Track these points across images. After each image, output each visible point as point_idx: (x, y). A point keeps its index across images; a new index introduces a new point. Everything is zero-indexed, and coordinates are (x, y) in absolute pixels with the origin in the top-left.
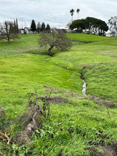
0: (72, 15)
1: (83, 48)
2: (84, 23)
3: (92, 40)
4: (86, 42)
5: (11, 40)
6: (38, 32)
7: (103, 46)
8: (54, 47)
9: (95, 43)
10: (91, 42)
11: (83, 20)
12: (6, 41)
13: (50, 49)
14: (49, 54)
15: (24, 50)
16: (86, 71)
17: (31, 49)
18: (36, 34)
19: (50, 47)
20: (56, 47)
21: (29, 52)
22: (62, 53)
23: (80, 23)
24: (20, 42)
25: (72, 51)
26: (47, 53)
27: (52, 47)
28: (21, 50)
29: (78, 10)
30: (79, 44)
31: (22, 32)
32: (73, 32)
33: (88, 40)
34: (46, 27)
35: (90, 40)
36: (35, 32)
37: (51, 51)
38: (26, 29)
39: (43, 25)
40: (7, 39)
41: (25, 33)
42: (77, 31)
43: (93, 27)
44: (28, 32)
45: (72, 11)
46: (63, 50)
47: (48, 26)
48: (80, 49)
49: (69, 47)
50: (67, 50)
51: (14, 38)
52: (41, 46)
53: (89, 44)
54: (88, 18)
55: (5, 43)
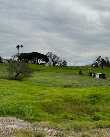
0: (18, 49)
3: (41, 69)
4: (38, 70)
9: (44, 71)
11: (29, 54)
14: (16, 79)
19: (17, 74)
27: (18, 74)
29: (22, 46)
37: (17, 76)
43: (38, 59)
53: (40, 71)
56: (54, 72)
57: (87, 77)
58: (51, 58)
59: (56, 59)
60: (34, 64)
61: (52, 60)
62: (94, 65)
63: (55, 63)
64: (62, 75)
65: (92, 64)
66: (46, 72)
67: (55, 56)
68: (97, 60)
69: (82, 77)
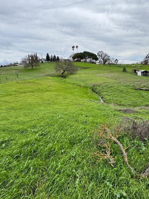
0: (73, 50)
1: (84, 72)
2: (82, 56)
3: (89, 67)
4: (85, 68)
5: (34, 67)
6: (51, 61)
7: (96, 71)
8: (66, 72)
9: (91, 68)
10: (88, 68)
11: (81, 53)
12: (30, 68)
13: (63, 73)
14: (62, 77)
15: (44, 74)
16: (97, 88)
17: (49, 73)
18: (50, 63)
20: (67, 72)
21: (48, 75)
22: (72, 76)
23: (80, 55)
24: (40, 69)
25: (78, 74)
26: (61, 76)
27: (64, 71)
28: (42, 74)
29: (77, 47)
30: (81, 69)
31: (41, 62)
32: (75, 61)
33: (86, 67)
34: (56, 58)
35: (88, 67)
36: (49, 61)
37: (64, 74)
38: (42, 60)
39: (55, 56)
40: (31, 66)
41: (42, 62)
42: (77, 61)
43: (88, 58)
44: (44, 62)
45: (73, 47)
46: (71, 74)
47: (58, 57)
48: (82, 72)
49: (75, 72)
50: (74, 74)
51: (36, 66)
52: (57, 71)
54: (85, 52)
55: (29, 69)
56: (100, 70)
57: (129, 75)
58: (102, 57)
59: (106, 58)
60: (85, 62)
61: (103, 59)
62: (143, 63)
63: (105, 61)
64: (106, 72)
65: (142, 61)
66: (93, 69)
67: (106, 55)
68: (147, 57)
69: (123, 75)
